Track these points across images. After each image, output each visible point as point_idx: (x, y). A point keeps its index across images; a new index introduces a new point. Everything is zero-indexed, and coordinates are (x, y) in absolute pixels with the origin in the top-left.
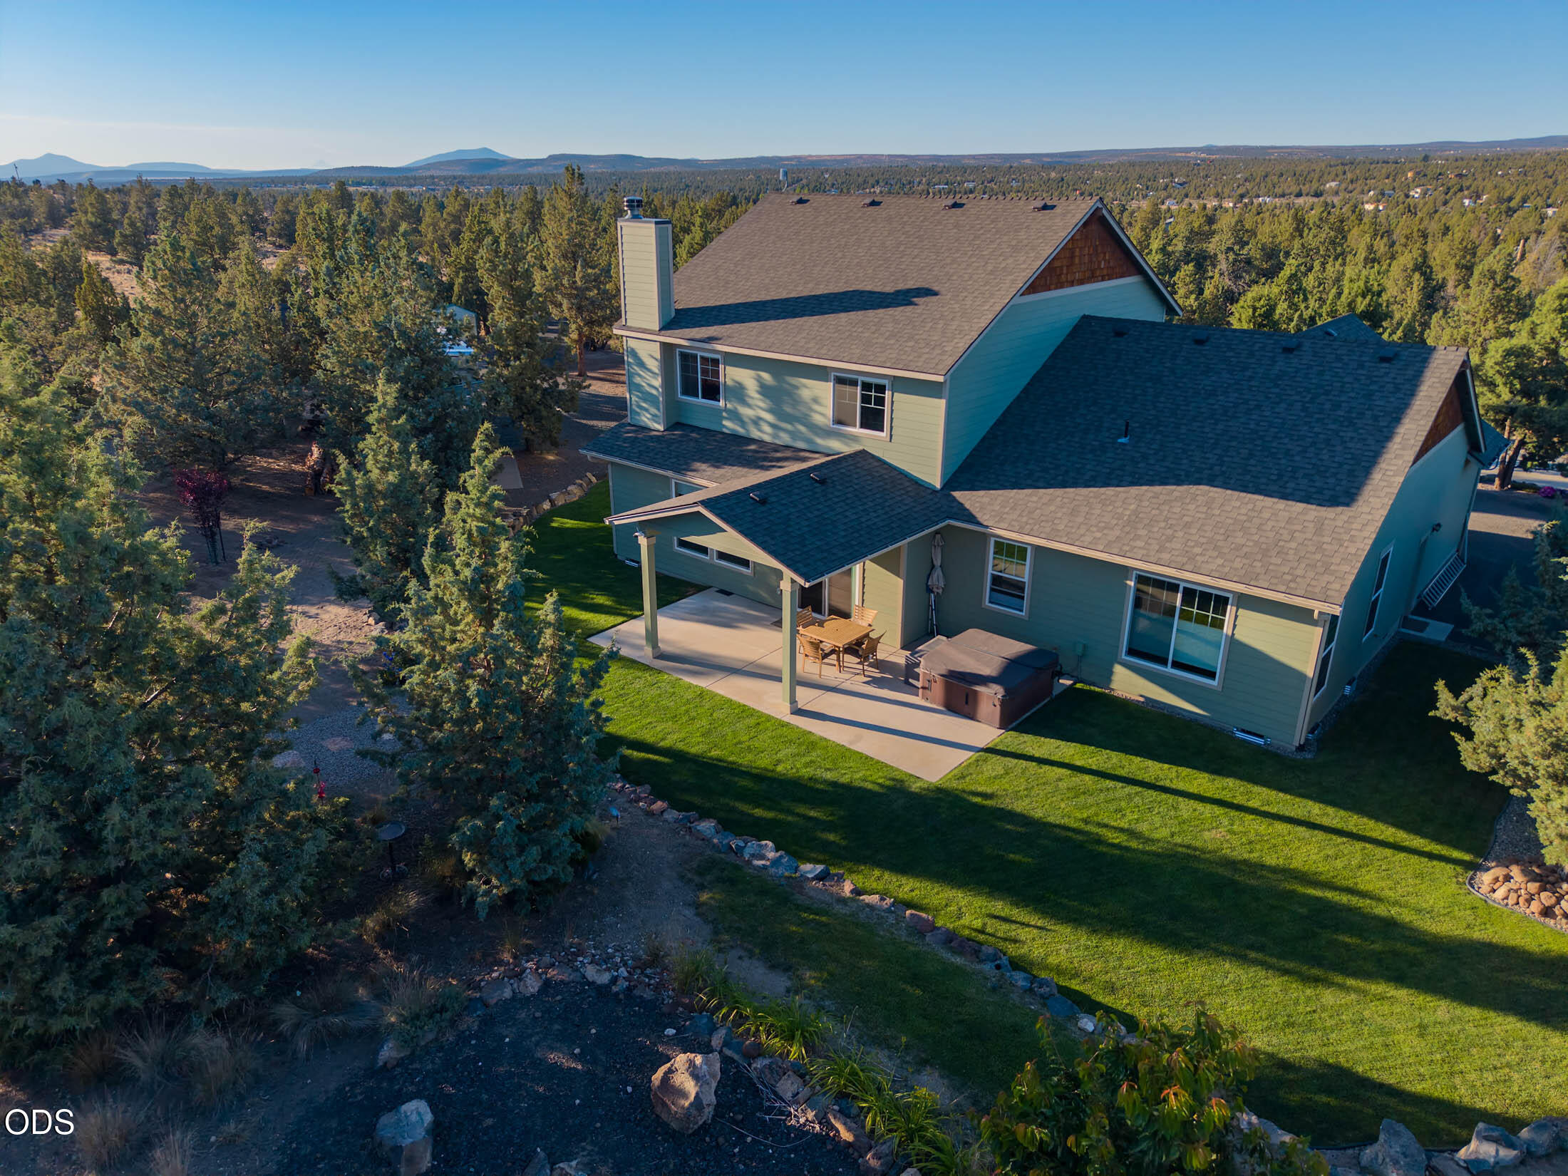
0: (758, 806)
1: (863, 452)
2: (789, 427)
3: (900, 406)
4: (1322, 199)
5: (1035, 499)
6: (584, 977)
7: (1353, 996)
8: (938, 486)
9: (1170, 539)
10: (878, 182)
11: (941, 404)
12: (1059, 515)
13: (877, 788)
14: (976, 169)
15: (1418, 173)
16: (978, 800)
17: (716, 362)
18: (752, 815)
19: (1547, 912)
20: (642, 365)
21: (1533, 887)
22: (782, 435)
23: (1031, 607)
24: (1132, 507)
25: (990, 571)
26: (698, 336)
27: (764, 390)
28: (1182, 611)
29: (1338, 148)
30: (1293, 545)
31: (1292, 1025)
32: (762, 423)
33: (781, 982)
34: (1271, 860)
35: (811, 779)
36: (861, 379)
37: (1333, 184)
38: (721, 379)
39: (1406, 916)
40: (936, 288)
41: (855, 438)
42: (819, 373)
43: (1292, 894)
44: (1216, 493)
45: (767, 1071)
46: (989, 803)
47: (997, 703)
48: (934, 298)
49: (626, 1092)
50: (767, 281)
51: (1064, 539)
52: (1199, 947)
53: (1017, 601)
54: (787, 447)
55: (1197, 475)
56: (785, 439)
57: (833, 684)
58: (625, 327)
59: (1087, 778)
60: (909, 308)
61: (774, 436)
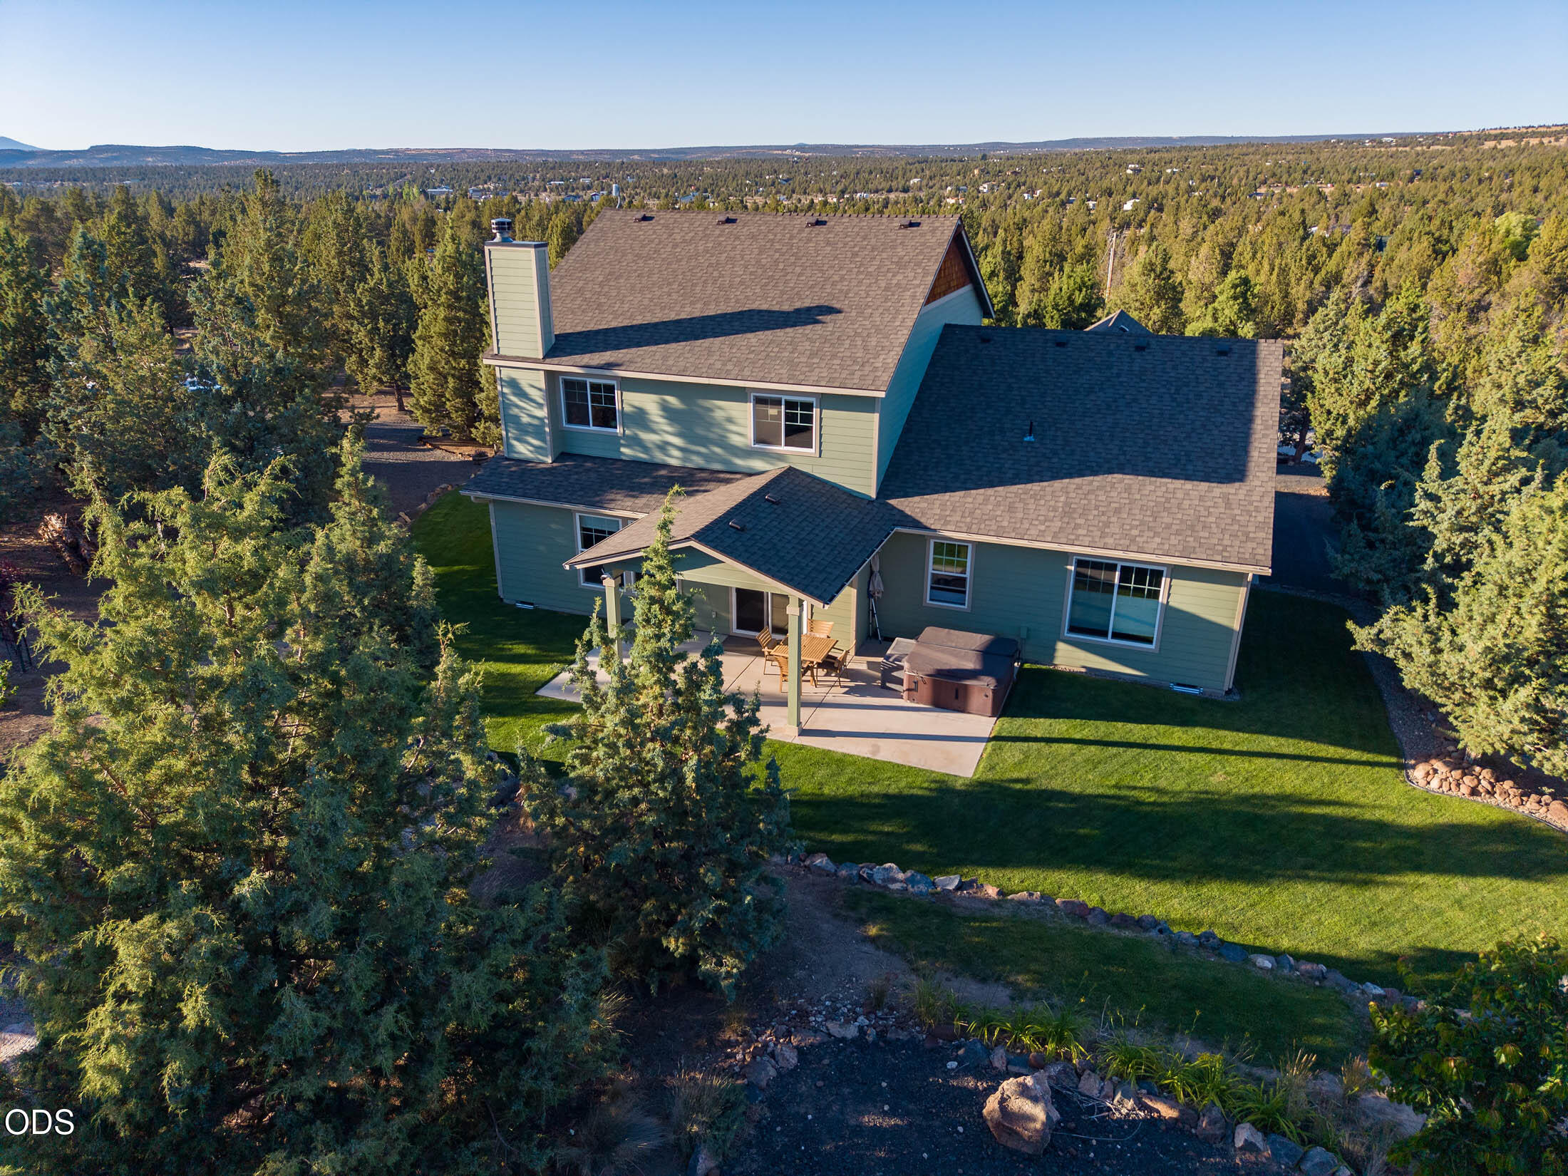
0: (832, 832)
1: (791, 469)
2: (702, 450)
3: (829, 422)
4: (910, 194)
5: (970, 500)
6: (830, 1035)
7: (1398, 890)
8: (874, 496)
9: (1107, 524)
10: (490, 178)
11: (876, 417)
12: (999, 513)
13: (927, 793)
14: (588, 165)
15: (982, 171)
16: (1019, 786)
17: (610, 389)
18: (832, 842)
19: (1474, 792)
20: (522, 395)
21: (1457, 774)
22: (695, 458)
23: (973, 600)
24: (1062, 499)
25: (930, 571)
26: (594, 363)
27: (671, 414)
28: (1120, 587)
29: (912, 147)
30: (1212, 519)
31: (1375, 924)
32: (670, 448)
33: (1001, 994)
34: (1269, 790)
35: (862, 796)
36: (784, 398)
37: (916, 180)
38: (618, 406)
39: (1389, 817)
40: (837, 306)
41: (780, 457)
42: (738, 394)
43: (1302, 817)
44: (1129, 479)
45: (1063, 1076)
46: (1029, 787)
47: (990, 694)
48: (841, 316)
49: (958, 1132)
50: (646, 302)
51: (1013, 535)
52: (1270, 876)
53: (959, 596)
54: (702, 470)
55: (1107, 465)
56: (698, 461)
57: (817, 699)
58: (496, 356)
59: (1093, 748)
60: (818, 326)
61: (684, 459)
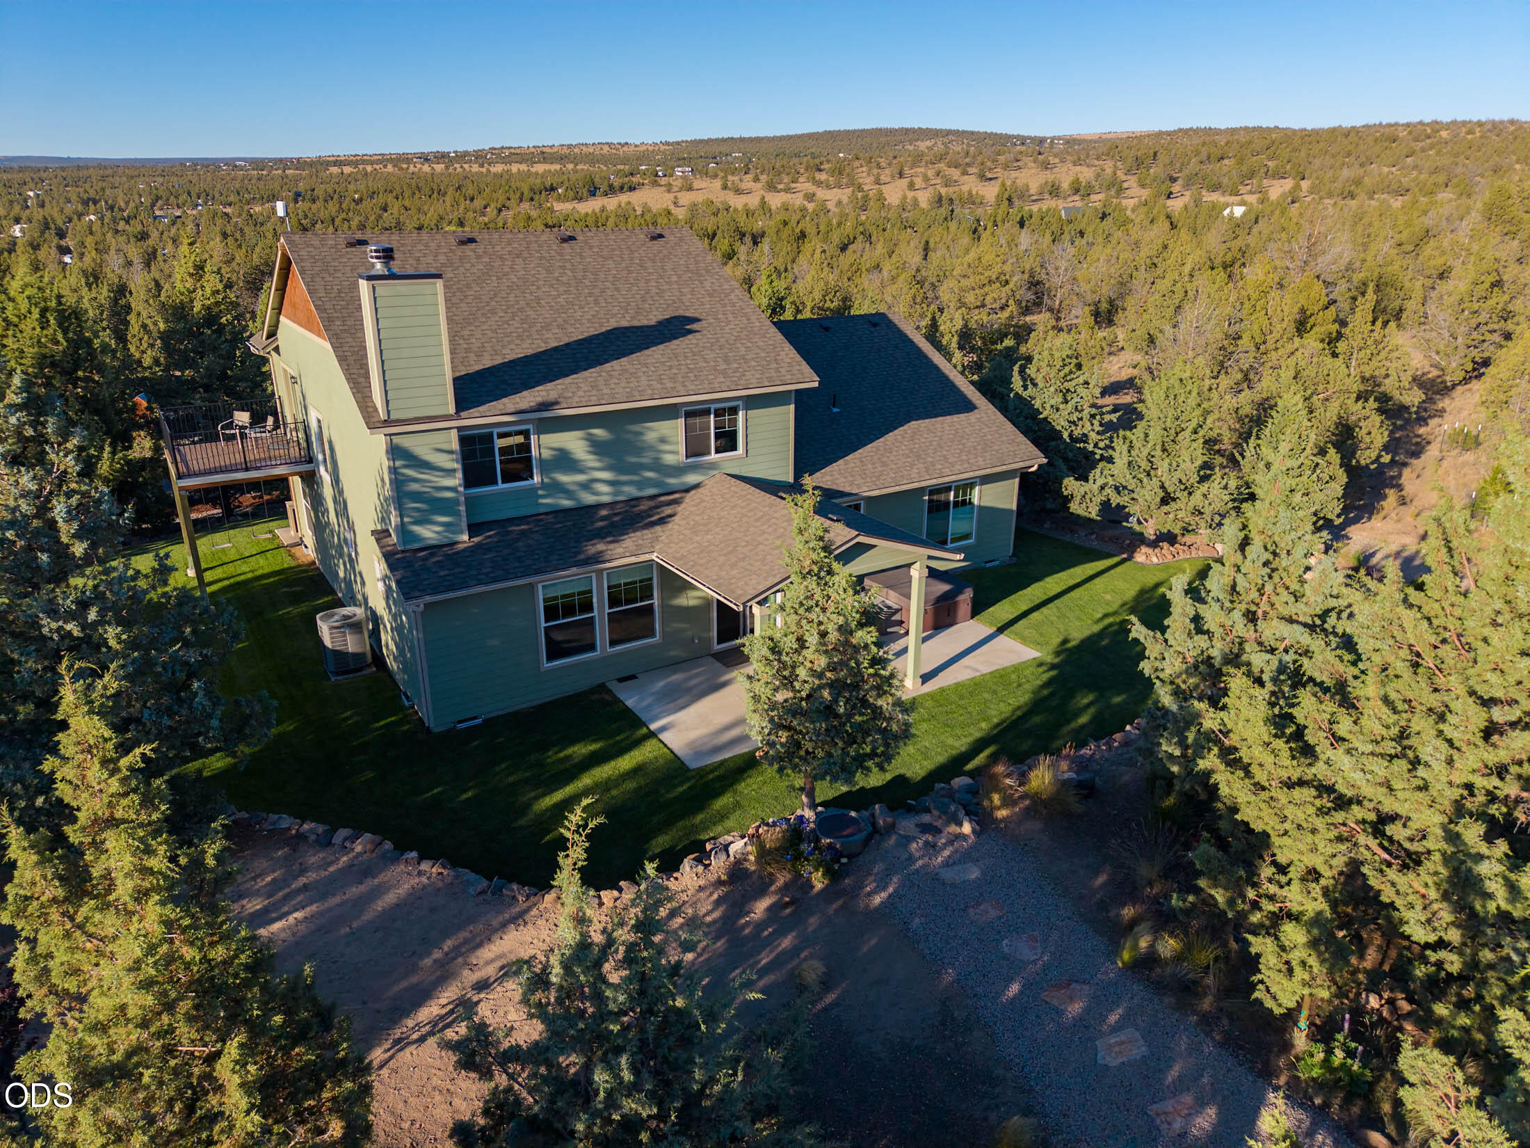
1: (723, 474)
3: (753, 423)
8: (790, 478)
9: (945, 457)
11: (789, 410)
12: (879, 468)
17: (524, 434)
22: (626, 489)
27: (598, 447)
32: (597, 485)
36: (713, 407)
40: (689, 315)
41: (711, 467)
42: (665, 413)
44: (923, 424)
47: (970, 602)
48: (703, 323)
54: (639, 499)
55: (900, 417)
56: (630, 491)
60: (697, 335)
61: (615, 494)
